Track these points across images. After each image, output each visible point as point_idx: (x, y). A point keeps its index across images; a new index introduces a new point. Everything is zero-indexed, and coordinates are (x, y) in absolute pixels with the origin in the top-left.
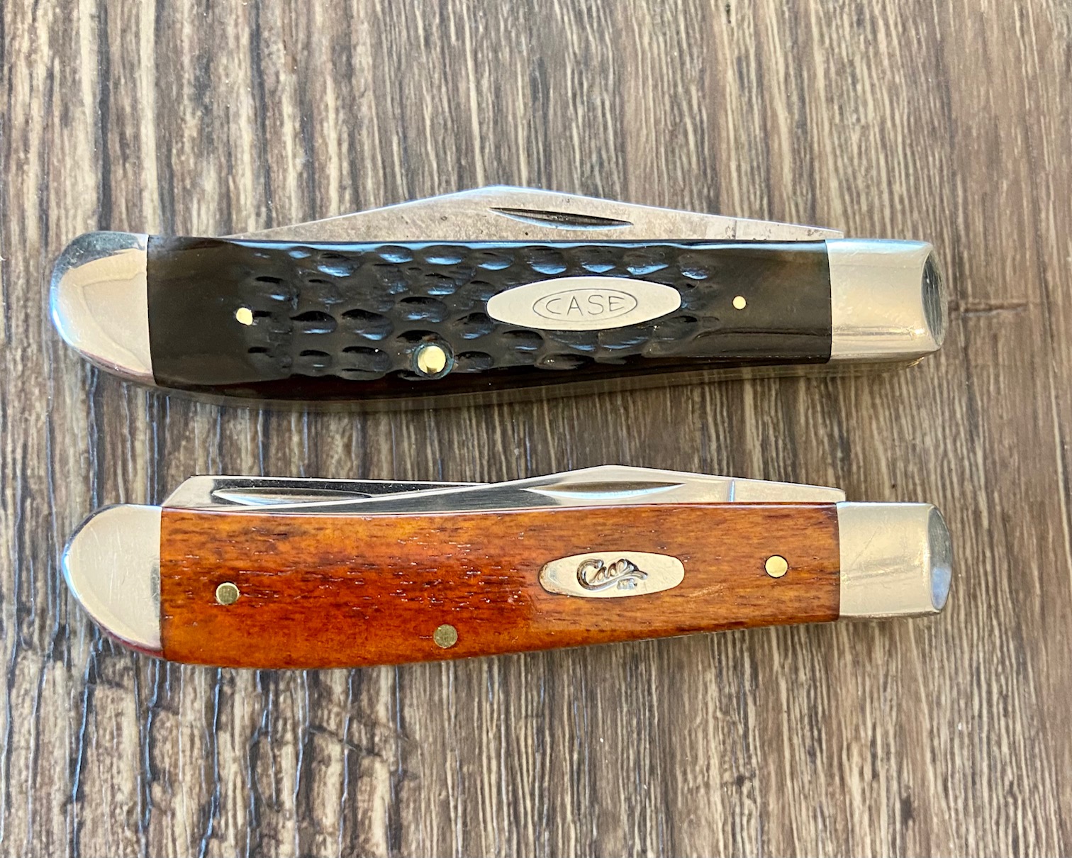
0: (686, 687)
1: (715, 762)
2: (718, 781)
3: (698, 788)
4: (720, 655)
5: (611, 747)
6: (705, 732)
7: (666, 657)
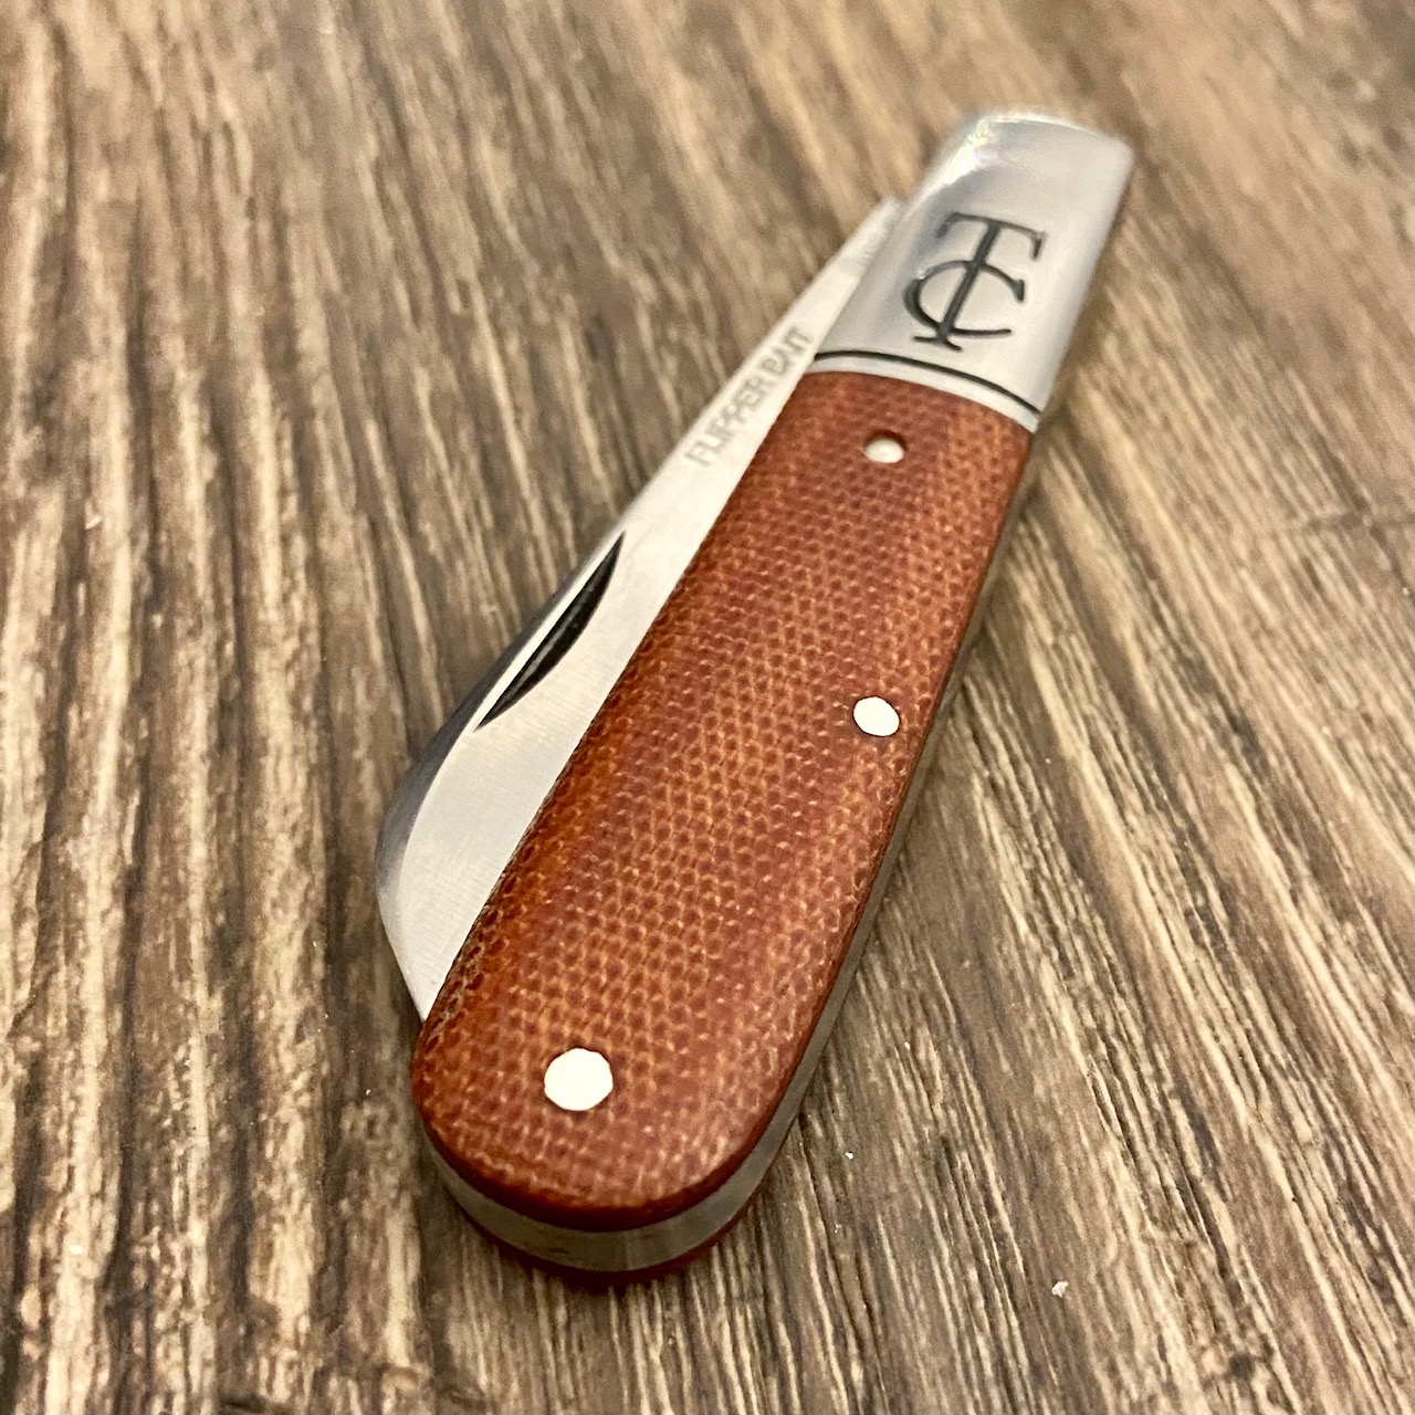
0: (1067, 1184)
1: (1173, 1333)
2: (1192, 1375)
3: (1152, 1399)
4: (1119, 1111)
5: (932, 1338)
6: (1133, 1271)
7: (1009, 1133)
